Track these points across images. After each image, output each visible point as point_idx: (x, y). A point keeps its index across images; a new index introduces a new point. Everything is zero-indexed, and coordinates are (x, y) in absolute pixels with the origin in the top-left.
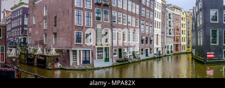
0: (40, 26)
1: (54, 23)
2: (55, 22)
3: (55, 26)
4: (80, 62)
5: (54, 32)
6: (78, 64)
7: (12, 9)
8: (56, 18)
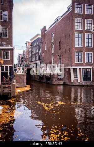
0: (49, 51)
1: (58, 47)
2: (60, 46)
3: (59, 49)
4: (81, 79)
5: (59, 54)
6: (79, 81)
7: (31, 40)
8: (60, 42)
